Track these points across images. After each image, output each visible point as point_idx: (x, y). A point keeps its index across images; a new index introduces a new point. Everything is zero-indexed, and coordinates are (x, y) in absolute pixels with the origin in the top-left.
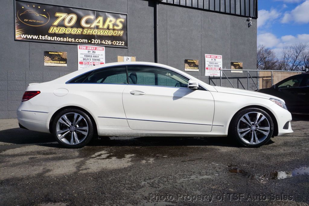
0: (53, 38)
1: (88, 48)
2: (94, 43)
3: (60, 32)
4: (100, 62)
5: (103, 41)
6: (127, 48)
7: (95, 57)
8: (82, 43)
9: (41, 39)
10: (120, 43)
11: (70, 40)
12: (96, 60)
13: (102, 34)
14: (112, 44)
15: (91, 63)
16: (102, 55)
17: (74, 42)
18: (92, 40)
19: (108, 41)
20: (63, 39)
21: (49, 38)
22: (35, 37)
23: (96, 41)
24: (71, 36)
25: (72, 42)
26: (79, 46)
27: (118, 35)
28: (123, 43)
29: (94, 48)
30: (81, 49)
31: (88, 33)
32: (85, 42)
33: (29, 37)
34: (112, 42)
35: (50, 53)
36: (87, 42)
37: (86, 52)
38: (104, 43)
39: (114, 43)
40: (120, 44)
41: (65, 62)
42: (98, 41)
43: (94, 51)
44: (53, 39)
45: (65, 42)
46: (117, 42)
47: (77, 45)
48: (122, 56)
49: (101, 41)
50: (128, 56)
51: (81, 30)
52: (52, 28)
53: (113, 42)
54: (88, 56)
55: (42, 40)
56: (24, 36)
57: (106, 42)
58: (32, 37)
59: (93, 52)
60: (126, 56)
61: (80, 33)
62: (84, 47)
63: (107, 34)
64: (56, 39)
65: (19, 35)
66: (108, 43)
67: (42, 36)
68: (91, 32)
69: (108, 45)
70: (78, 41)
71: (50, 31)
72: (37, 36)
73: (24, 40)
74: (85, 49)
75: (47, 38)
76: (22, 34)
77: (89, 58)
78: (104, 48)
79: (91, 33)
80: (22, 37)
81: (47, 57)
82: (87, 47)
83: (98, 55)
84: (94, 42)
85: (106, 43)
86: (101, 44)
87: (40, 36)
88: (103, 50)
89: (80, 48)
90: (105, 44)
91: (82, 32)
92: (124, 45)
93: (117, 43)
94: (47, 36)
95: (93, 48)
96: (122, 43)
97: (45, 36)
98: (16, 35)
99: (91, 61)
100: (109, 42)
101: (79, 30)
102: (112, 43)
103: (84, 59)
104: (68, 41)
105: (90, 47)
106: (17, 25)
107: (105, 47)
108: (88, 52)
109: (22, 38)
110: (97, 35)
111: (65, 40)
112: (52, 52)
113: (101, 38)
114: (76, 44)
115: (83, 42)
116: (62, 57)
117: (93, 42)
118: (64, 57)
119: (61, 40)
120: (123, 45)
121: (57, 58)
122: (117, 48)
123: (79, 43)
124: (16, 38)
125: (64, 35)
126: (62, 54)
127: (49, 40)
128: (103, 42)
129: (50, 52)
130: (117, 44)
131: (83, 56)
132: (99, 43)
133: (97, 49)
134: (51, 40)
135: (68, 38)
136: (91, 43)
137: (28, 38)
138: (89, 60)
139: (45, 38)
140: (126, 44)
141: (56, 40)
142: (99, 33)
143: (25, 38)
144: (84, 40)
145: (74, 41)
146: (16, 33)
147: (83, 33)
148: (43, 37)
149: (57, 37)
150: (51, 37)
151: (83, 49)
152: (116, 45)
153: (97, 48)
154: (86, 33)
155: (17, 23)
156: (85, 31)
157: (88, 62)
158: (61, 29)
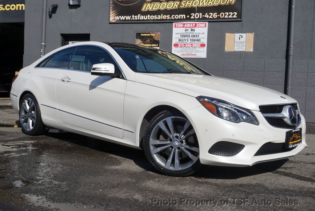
0: (147, 16)
1: (186, 26)
2: (194, 18)
3: (154, 8)
4: (200, 43)
5: (207, 14)
6: (241, 21)
7: (194, 36)
8: (178, 19)
9: (133, 19)
10: (230, 14)
11: (164, 17)
12: (195, 40)
13: (204, 5)
14: (218, 18)
15: (188, 45)
16: (203, 33)
17: (169, 20)
18: (191, 14)
19: (213, 14)
20: (157, 17)
21: (142, 18)
22: (128, 18)
23: (197, 16)
24: (166, 12)
25: (166, 20)
26: (175, 24)
27: (227, 3)
28: (235, 14)
29: (193, 25)
30: (177, 27)
31: (186, 6)
32: (182, 18)
33: (123, 18)
34: (218, 14)
35: (142, 35)
36: (185, 18)
37: (182, 30)
38: (208, 16)
39: (222, 15)
40: (230, 17)
41: (157, 45)
42: (200, 15)
43: (194, 29)
44: (146, 18)
45: (159, 20)
46: (226, 13)
47: (173, 22)
48: (232, 33)
49: (204, 14)
50: (242, 33)
51: (178, 3)
52: (146, 5)
53: (220, 15)
54: (185, 36)
55: (135, 20)
56: (118, 18)
57: (209, 15)
58: (125, 18)
59: (191, 30)
60: (238, 32)
61: (177, 7)
62: (180, 24)
63: (212, 4)
64: (150, 17)
65: (113, 18)
66: (212, 16)
67: (135, 15)
68: (190, 4)
69: (213, 18)
70: (174, 18)
71: (143, 9)
72: (130, 16)
73: (118, 22)
74: (182, 27)
75: (140, 17)
76: (116, 16)
77: (186, 38)
78: (207, 23)
79: (190, 6)
80: (116, 19)
81: (139, 40)
82: (184, 24)
83: (198, 33)
84: (194, 16)
85: (210, 17)
86: (203, 19)
87: (133, 16)
88: (206, 27)
89: (175, 27)
90: (209, 19)
91: (179, 6)
92: (236, 17)
93: (225, 15)
94: (140, 15)
95: (191, 24)
96: (233, 15)
97: (138, 15)
98: (111, 17)
99: (188, 43)
100: (215, 15)
101: (176, 3)
102: (218, 16)
103: (179, 40)
104: (162, 18)
105: (188, 24)
106: (112, 6)
107: (209, 22)
108: (186, 30)
109: (115, 21)
110: (198, 7)
111: (159, 17)
112: (144, 33)
113: (204, 10)
114: (171, 22)
115: (180, 18)
116: (154, 39)
117: (192, 17)
118: (156, 39)
119: (155, 19)
120: (234, 16)
121: (148, 41)
122: (225, 23)
123: (175, 19)
124: (110, 21)
125: (158, 12)
126: (154, 35)
127: (142, 20)
128: (206, 16)
129: (142, 33)
130: (226, 17)
131: (179, 36)
132: (201, 17)
133: (197, 26)
134: (144, 20)
135: (162, 15)
136: (189, 19)
137: (121, 19)
138: (186, 40)
139: (138, 17)
140: (239, 16)
141: (149, 19)
142: (201, 5)
143: (118, 20)
144: (182, 15)
145: (169, 18)
146: (111, 15)
147: (181, 7)
148: (136, 17)
149: (150, 15)
150: (144, 16)
151: (180, 27)
152: (224, 18)
153: (198, 24)
154: (184, 5)
155: (112, 4)
156: (183, 3)
157: (185, 43)
158: (156, 4)
